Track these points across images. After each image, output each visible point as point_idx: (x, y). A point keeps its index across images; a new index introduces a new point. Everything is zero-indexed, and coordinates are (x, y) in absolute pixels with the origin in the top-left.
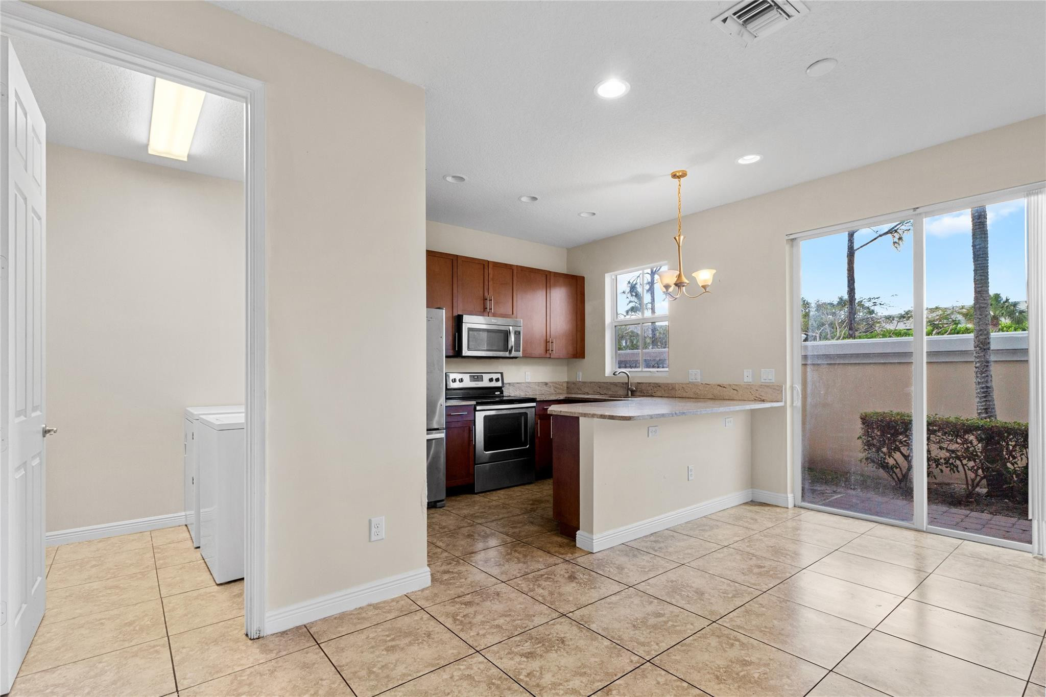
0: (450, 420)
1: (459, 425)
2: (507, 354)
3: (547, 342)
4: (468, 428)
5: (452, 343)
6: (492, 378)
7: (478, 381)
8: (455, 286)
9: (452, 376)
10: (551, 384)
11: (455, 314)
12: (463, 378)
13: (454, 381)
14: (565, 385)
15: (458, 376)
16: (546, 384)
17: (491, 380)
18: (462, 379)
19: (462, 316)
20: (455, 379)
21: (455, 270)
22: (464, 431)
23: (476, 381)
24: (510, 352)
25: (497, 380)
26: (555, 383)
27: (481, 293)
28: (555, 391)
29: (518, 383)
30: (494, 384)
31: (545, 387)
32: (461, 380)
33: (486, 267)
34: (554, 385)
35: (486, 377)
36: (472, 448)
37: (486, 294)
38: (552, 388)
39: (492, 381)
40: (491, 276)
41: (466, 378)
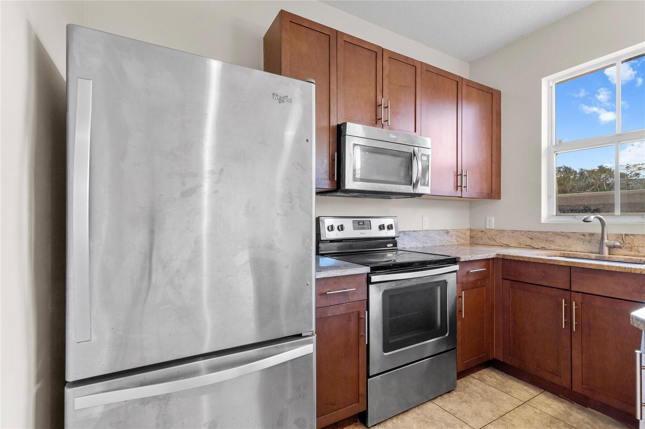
0: (324, 302)
1: (341, 310)
2: (409, 189)
3: (457, 175)
4: (356, 314)
5: (328, 168)
6: (383, 225)
7: (364, 229)
8: (333, 79)
9: (328, 222)
10: (453, 233)
11: (334, 123)
12: (344, 225)
13: (331, 228)
14: (468, 233)
15: (336, 223)
16: (447, 232)
17: (381, 227)
18: (342, 226)
19: (345, 124)
20: (332, 226)
21: (333, 52)
22: (349, 321)
23: (362, 229)
24: (415, 186)
25: (390, 227)
26: (457, 231)
27: (373, 95)
28: (458, 241)
29: (414, 231)
30: (386, 233)
31: (446, 236)
32: (341, 228)
33: (379, 56)
34: (456, 233)
35: (375, 223)
36: (363, 350)
37: (379, 97)
38: (454, 237)
39: (384, 229)
40: (386, 72)
41: (348, 224)
